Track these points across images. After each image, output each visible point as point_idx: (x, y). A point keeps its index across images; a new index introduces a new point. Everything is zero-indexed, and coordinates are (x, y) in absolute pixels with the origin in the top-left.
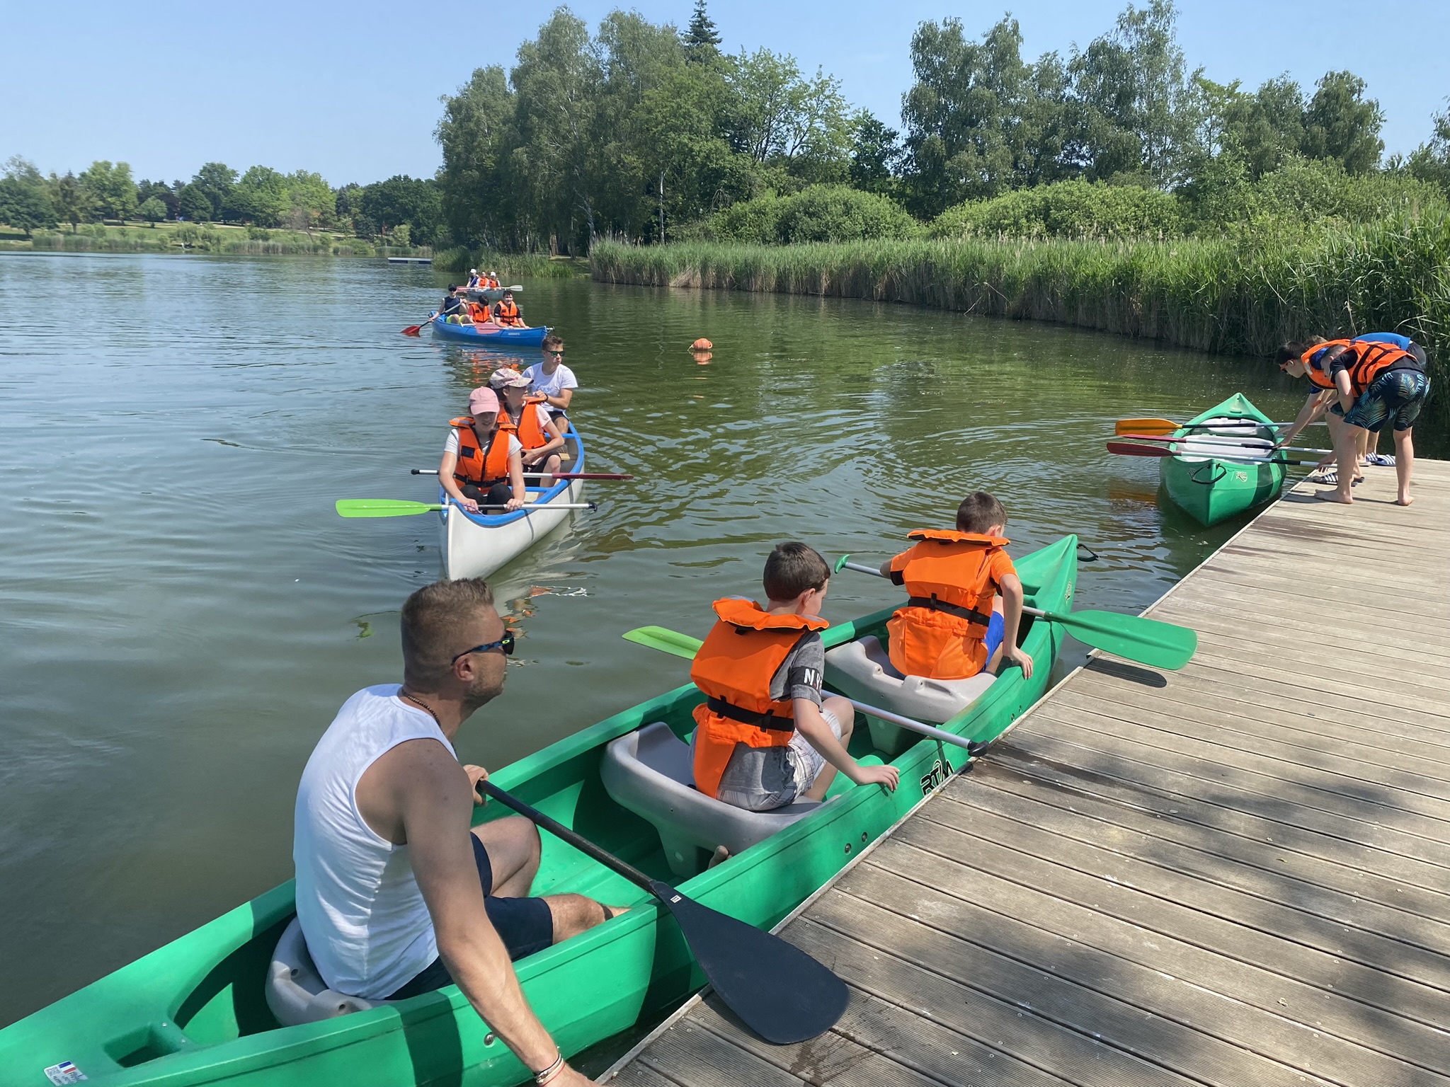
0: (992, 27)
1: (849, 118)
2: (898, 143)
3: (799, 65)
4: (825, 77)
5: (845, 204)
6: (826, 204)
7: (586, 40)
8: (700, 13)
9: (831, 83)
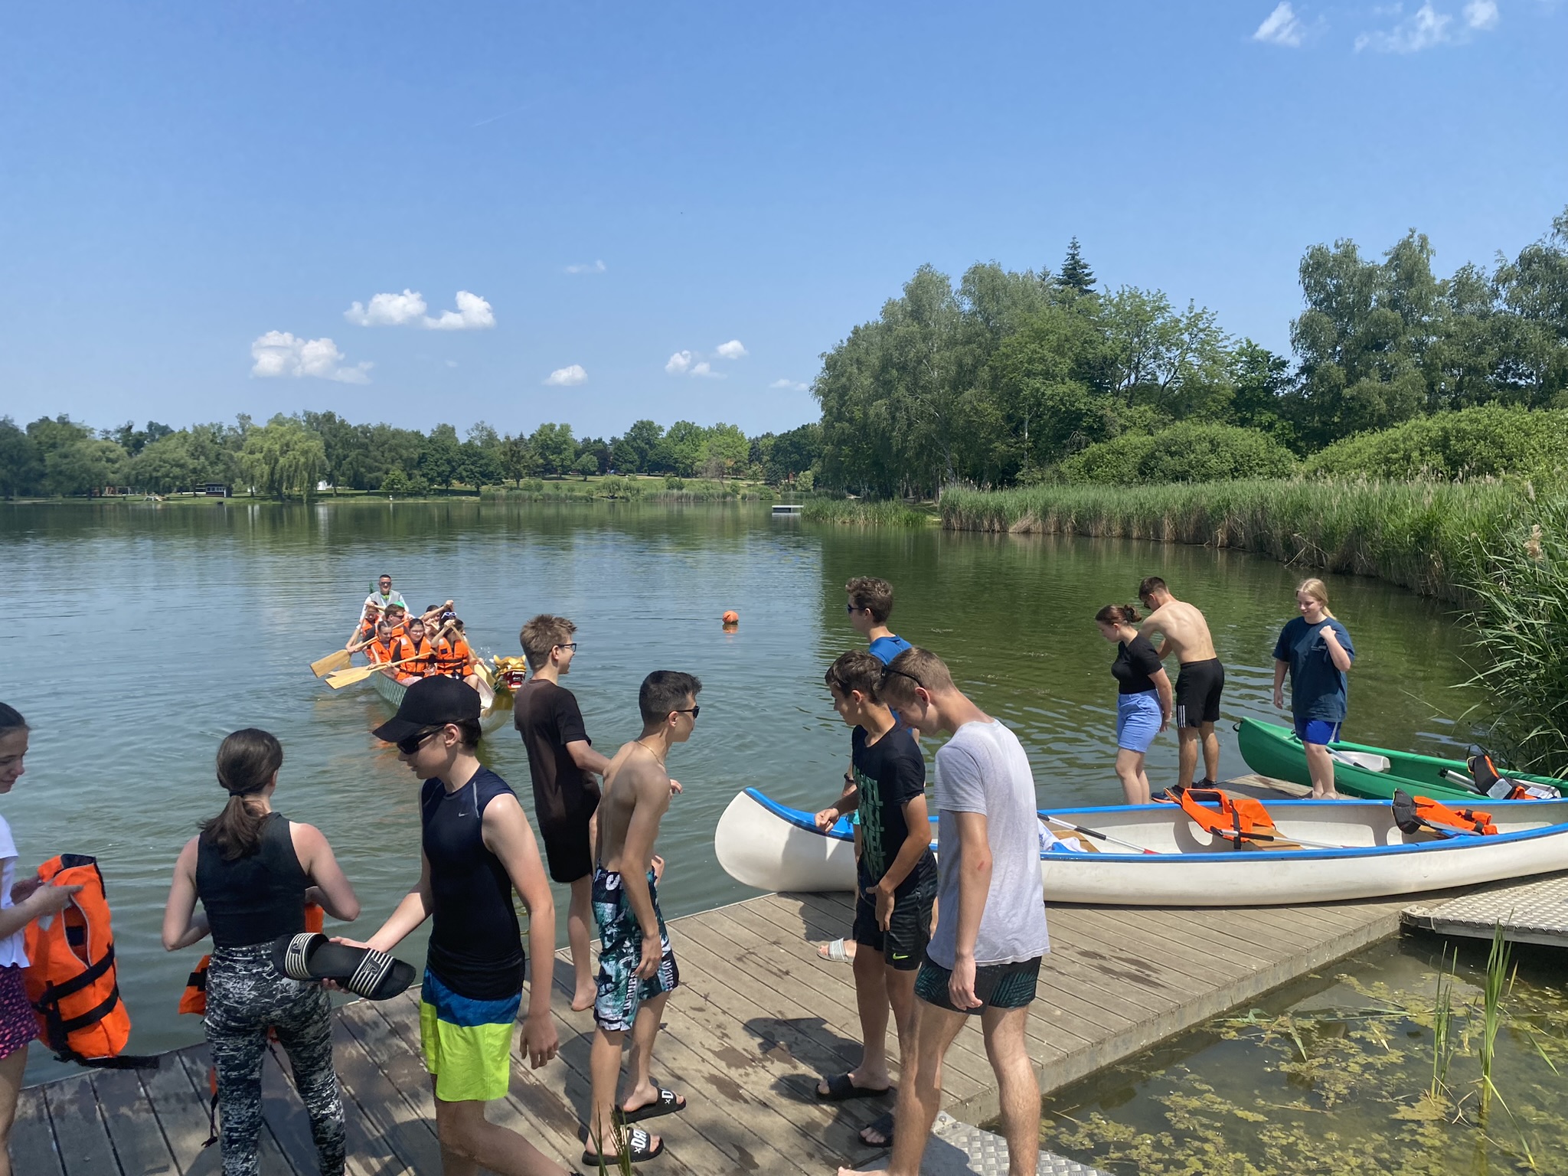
0: (1395, 245)
1: (1229, 349)
2: (1291, 372)
3: (1171, 300)
4: (1198, 310)
5: (1211, 442)
6: (1190, 443)
7: (949, 292)
8: (1073, 256)
9: (1204, 316)
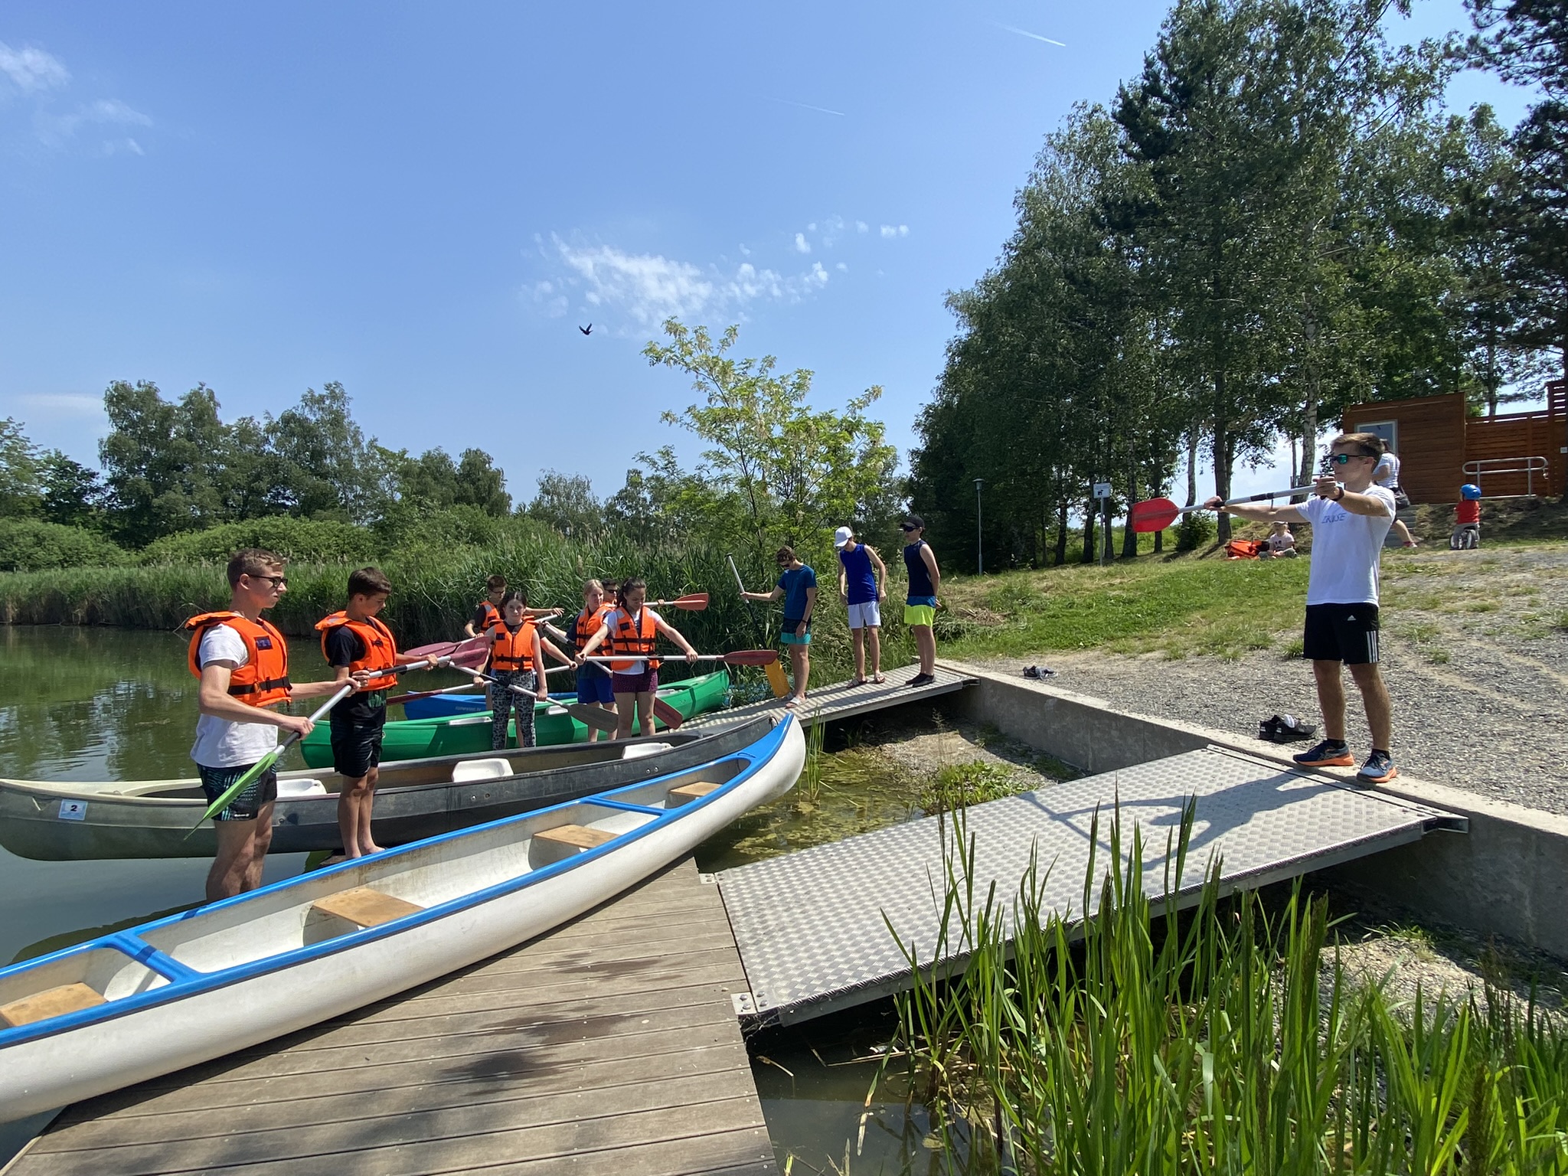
1: (37, 457)
2: (99, 482)
5: (36, 536)
6: (12, 538)
9: (11, 425)
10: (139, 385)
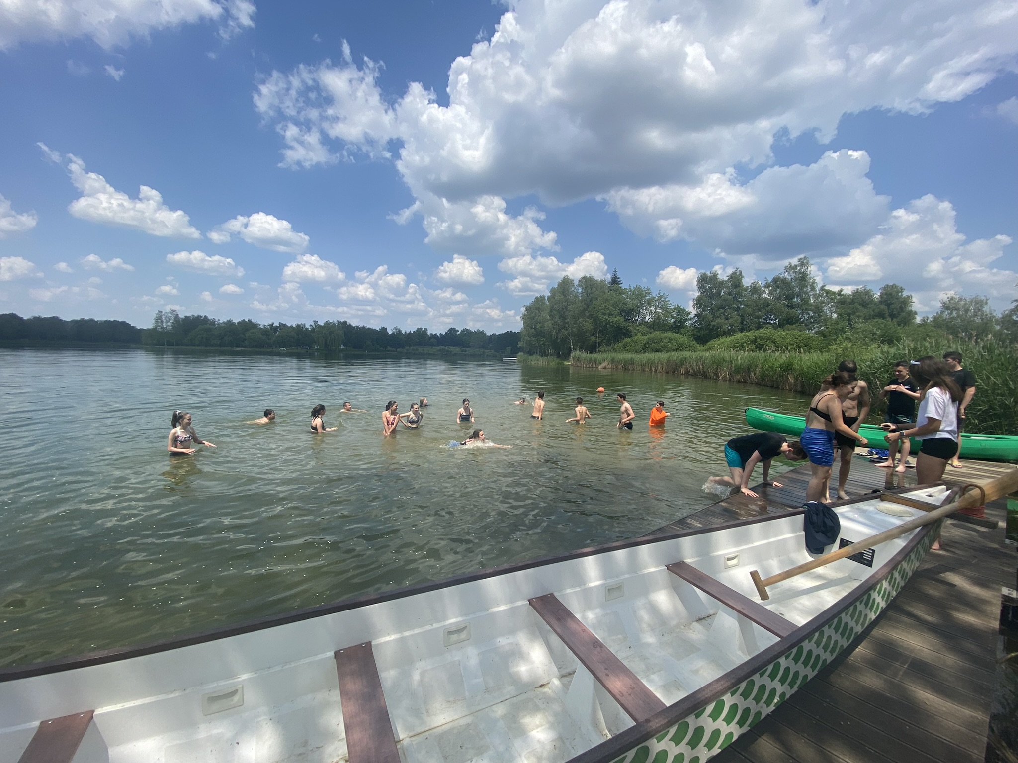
0: (731, 273)
1: (671, 308)
5: (669, 339)
6: (661, 339)
7: (574, 285)
8: (615, 274)
9: (664, 296)
10: (711, 273)
